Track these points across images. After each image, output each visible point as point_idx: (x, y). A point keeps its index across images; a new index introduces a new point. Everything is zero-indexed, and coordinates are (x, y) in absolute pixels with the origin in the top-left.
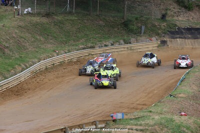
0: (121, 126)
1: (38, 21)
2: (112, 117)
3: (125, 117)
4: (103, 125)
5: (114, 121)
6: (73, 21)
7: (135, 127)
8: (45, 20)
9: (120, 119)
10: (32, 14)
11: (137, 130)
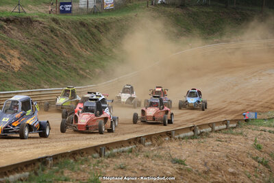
0: (254, 127)
1: (172, 12)
2: (244, 115)
3: (258, 116)
4: (235, 125)
5: (246, 120)
6: (208, 13)
7: (268, 129)
8: (179, 11)
9: (252, 119)
10: (166, 4)
11: (270, 132)
